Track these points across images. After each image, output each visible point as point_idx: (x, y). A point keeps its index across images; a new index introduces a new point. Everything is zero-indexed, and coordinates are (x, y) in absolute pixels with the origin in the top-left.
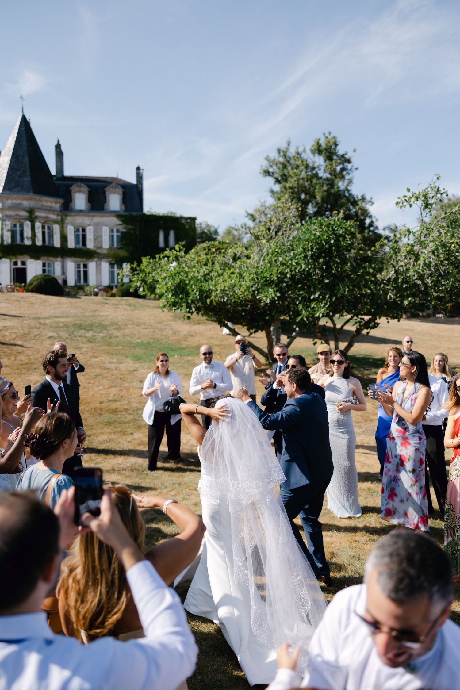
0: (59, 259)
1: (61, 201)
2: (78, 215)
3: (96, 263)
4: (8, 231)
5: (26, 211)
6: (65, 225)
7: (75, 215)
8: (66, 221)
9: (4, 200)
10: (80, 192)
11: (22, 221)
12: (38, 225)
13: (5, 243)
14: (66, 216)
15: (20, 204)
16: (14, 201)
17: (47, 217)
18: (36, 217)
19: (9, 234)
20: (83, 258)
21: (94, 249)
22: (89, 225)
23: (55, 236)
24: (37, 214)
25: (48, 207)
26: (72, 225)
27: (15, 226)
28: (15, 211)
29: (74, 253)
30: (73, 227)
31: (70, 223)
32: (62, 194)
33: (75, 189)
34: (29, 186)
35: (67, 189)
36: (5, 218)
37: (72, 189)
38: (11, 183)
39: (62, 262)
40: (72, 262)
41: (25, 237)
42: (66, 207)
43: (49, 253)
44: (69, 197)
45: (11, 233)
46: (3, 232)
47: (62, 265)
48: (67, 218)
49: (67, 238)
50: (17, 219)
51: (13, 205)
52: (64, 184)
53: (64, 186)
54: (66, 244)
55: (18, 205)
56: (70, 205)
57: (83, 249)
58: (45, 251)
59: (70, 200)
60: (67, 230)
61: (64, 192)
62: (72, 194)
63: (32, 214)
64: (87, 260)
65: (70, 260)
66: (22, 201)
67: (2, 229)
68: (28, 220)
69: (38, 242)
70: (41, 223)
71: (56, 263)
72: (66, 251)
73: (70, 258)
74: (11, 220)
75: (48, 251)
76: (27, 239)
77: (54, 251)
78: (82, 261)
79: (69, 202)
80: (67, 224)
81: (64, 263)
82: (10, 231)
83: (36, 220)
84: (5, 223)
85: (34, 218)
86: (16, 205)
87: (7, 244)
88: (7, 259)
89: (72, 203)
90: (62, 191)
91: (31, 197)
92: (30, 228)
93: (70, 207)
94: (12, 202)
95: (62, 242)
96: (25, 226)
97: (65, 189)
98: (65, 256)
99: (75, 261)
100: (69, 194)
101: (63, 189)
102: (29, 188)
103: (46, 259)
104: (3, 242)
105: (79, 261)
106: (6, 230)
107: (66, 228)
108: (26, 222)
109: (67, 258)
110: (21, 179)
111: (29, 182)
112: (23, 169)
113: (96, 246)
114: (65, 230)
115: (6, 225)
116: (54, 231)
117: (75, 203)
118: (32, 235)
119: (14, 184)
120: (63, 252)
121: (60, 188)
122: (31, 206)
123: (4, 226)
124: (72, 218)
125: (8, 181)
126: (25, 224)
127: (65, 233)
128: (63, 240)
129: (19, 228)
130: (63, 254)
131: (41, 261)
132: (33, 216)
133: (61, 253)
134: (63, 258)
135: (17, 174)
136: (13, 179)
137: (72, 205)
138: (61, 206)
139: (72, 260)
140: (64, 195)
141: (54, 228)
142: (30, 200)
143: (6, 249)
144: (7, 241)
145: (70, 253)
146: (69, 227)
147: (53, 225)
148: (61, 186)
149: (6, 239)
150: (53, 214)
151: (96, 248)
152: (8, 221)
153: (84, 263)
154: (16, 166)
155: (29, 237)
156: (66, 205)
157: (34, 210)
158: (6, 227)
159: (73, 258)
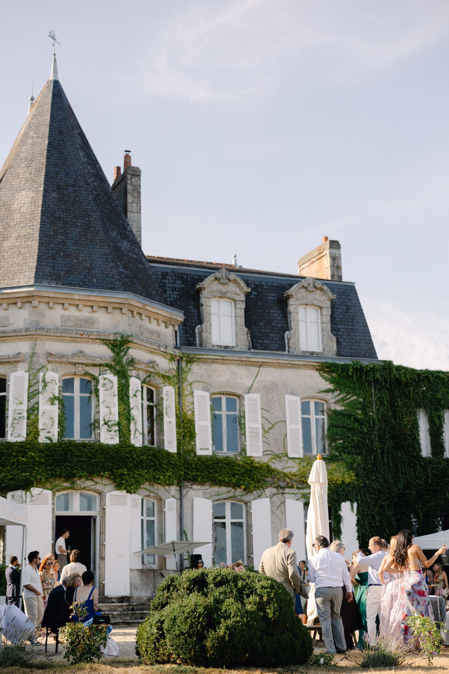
0: (174, 489)
1: (179, 316)
2: (224, 361)
3: (272, 503)
4: (52, 401)
5: (105, 342)
6: (186, 390)
7: (214, 361)
8: (190, 378)
9: (43, 307)
10: (223, 296)
11: (95, 371)
12: (135, 384)
13: (42, 439)
14: (190, 361)
15: (89, 322)
16: (72, 312)
17: (152, 363)
18: (132, 362)
19: (55, 410)
20: (236, 486)
21: (265, 460)
22: (249, 391)
23: (166, 419)
24: (133, 352)
25: (152, 332)
26: (205, 389)
27: (68, 384)
28: (74, 339)
29: (211, 471)
30: (207, 395)
31: (199, 382)
32: (173, 298)
33: (212, 286)
34: (108, 270)
35: (184, 286)
36: (43, 361)
37: (204, 288)
38: (56, 260)
39: (178, 497)
40: (204, 498)
41: (102, 422)
42: (188, 335)
43: (159, 471)
44: (191, 307)
45: (59, 408)
46: (38, 403)
47: (179, 508)
48: (192, 367)
49: (194, 425)
50: (80, 365)
51: (70, 323)
52: (176, 271)
53: (175, 276)
54: (193, 443)
55: (83, 324)
56: (197, 331)
57: (236, 458)
58: (152, 464)
59: (196, 318)
60: (191, 402)
61: (177, 295)
62: (203, 301)
63: (122, 354)
64: (247, 494)
65: (200, 491)
66: (95, 312)
67: (32, 395)
68: (111, 371)
69: (136, 436)
70: (139, 379)
71: (167, 501)
72: (191, 465)
73: (199, 487)
74: (59, 369)
75: (155, 465)
76: (106, 427)
77: (167, 465)
78: (233, 495)
79: (194, 321)
80: (192, 385)
81: (185, 501)
82: (56, 402)
83: (130, 370)
84: (44, 375)
85: (126, 364)
86: (77, 324)
87: (46, 439)
88: (44, 489)
89: (204, 325)
90: (173, 291)
91: (123, 301)
92: (116, 393)
93: (197, 335)
94: (65, 313)
95: (182, 437)
96: (100, 387)
97: (181, 286)
98: (189, 480)
99: (212, 496)
100: (191, 300)
101: (174, 285)
102: (109, 276)
103: (148, 490)
104: (37, 434)
105: (225, 496)
106: (47, 399)
107: (190, 396)
108: (105, 376)
109: (193, 487)
110: (83, 248)
111: (106, 259)
112: (83, 221)
113: (269, 449)
114: (187, 404)
115: (47, 381)
116: (165, 405)
117: (211, 325)
118: (119, 417)
119: (64, 260)
120: (185, 468)
121: (167, 281)
122: (120, 330)
123: (41, 385)
124: (205, 366)
125: (48, 253)
126: (101, 381)
127: (186, 410)
128: (182, 430)
129: (82, 391)
130: (185, 473)
131: (139, 494)
132: (125, 358)
133: (181, 470)
134: (182, 487)
135: (68, 233)
136: (61, 246)
137: (202, 331)
138: (176, 332)
139: (204, 493)
140: (179, 303)
141: (164, 396)
142: (117, 312)
143: (47, 458)
144: (46, 431)
145: (201, 472)
146: (197, 393)
147: (162, 385)
148: (167, 277)
149: (44, 427)
150: (163, 354)
151: (269, 457)
152: (52, 371)
153: (234, 502)
154: (61, 213)
155: (113, 420)
156: (188, 328)
157: (129, 342)
158: (47, 388)
159: (208, 487)
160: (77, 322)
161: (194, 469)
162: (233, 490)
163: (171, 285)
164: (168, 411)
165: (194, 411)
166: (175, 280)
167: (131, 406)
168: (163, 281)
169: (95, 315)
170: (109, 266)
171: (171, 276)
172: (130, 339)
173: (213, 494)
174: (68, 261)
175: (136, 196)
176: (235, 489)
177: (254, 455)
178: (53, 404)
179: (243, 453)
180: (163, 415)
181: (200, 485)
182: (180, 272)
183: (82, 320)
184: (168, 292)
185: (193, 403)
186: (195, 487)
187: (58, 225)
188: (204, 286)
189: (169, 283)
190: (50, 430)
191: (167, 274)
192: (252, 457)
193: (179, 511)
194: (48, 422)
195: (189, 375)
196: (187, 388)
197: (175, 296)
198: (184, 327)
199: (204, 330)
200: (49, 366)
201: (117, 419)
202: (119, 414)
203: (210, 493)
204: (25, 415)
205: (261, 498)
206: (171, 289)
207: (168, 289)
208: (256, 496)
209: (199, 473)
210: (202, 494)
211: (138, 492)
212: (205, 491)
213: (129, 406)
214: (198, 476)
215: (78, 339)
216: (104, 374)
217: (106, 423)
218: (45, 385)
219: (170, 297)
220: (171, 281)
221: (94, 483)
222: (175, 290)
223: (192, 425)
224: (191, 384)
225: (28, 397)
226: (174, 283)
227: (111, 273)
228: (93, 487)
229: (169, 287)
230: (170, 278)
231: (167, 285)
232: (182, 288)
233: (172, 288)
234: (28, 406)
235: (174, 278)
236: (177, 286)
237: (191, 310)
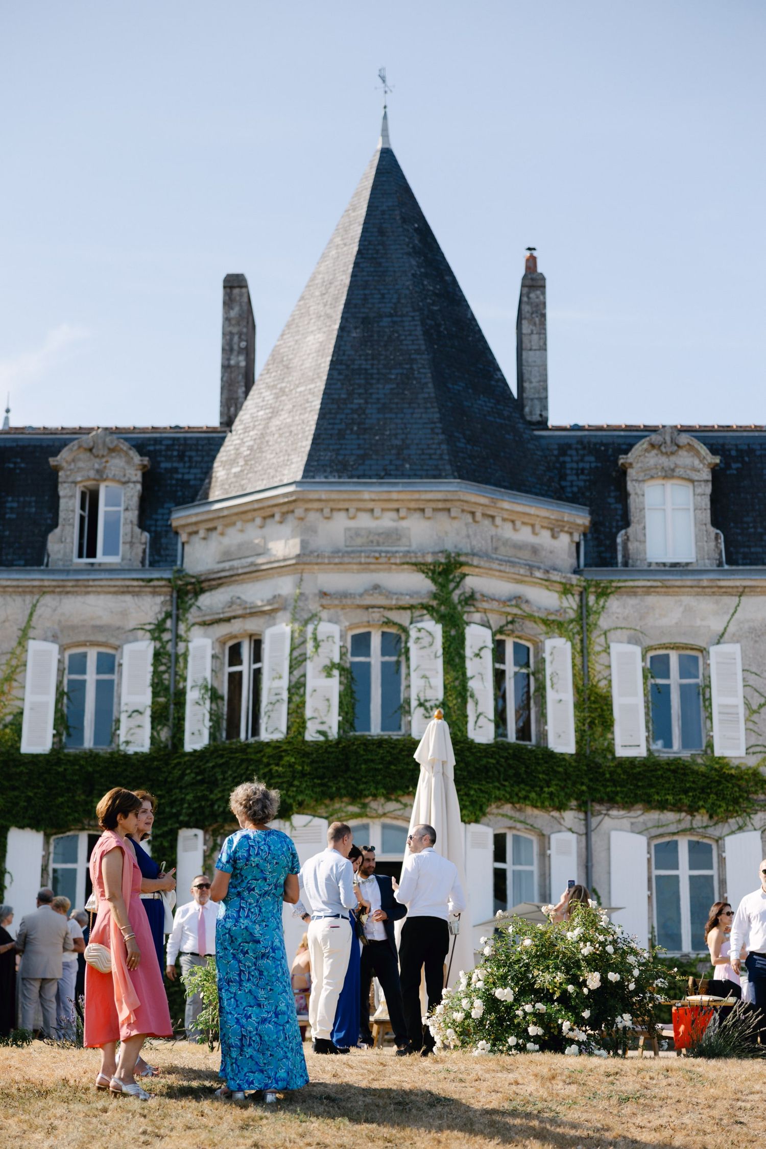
0: (571, 817)
1: (581, 518)
2: (666, 590)
4: (328, 670)
5: (420, 567)
6: (597, 642)
7: (649, 590)
8: (604, 622)
9: (313, 516)
10: (669, 474)
11: (403, 618)
12: (478, 636)
13: (311, 735)
14: (603, 593)
15: (392, 535)
16: (364, 521)
17: (518, 600)
18: (470, 599)
19: (333, 686)
20: (692, 810)
21: (752, 762)
22: (720, 639)
23: (551, 695)
24: (475, 582)
25: (518, 547)
26: (633, 641)
27: (361, 643)
28: (365, 567)
29: (640, 784)
30: (637, 650)
31: (621, 628)
32: (578, 486)
33: (647, 460)
34: (434, 446)
35: (599, 465)
36: (314, 606)
37: (631, 464)
38: (344, 438)
39: (582, 830)
40: (633, 832)
41: (414, 703)
42: (602, 549)
43: (526, 785)
44: (611, 500)
45: (341, 683)
46: (304, 676)
47: (584, 850)
48: (607, 604)
49: (611, 705)
50: (376, 610)
51: (359, 541)
52: (586, 441)
53: (584, 448)
54: (609, 736)
55: (381, 540)
56: (619, 540)
57: (694, 761)
58: (511, 772)
59: (618, 518)
60: (607, 664)
61: (585, 481)
62: (630, 486)
63: (452, 585)
64: (716, 824)
65: (625, 821)
66: (403, 518)
67: (297, 662)
68: (432, 615)
69: (479, 724)
70: (490, 627)
71: (554, 838)
72: (603, 774)
73: (622, 813)
74: (342, 618)
75: (517, 775)
76: (421, 710)
77: (547, 775)
78: (689, 826)
79: (614, 524)
80: (608, 634)
81: (594, 837)
82: (336, 672)
83: (469, 612)
84: (315, 629)
85: (460, 602)
86: (372, 542)
87: (318, 735)
88: (314, 816)
89: (630, 530)
90: (577, 475)
91: (450, 496)
92: (440, 651)
93: (620, 548)
94: (352, 524)
95: (586, 725)
96: (411, 644)
97: (593, 465)
98: (601, 801)
99: (647, 829)
100: (612, 488)
101: (581, 465)
102: (433, 457)
103: (511, 818)
104: (303, 725)
105: (673, 828)
106: (320, 668)
107: (604, 655)
108: (420, 625)
109: (611, 812)
110: (393, 416)
111: (432, 429)
112: (400, 371)
113: (760, 743)
114: (598, 667)
115: (319, 638)
116: (549, 671)
117: (644, 528)
118: (445, 693)
119: (358, 438)
120: (591, 780)
121: (568, 459)
122: (449, 546)
123: (310, 645)
124: (632, 601)
125: (333, 429)
126: (413, 634)
127: (596, 679)
128: (587, 715)
129: (384, 653)
130: (588, 787)
131: (488, 825)
132: (458, 592)
133: (582, 784)
134: (589, 813)
135: (371, 394)
136: (356, 416)
137: (628, 539)
138: (578, 545)
139: (632, 824)
140: (588, 494)
141: (547, 655)
142: (442, 516)
143: (315, 765)
144: (319, 720)
145: (622, 786)
146: (615, 648)
147: (542, 638)
148: (569, 452)
149: (315, 715)
150: (544, 582)
151: (760, 756)
152: (330, 621)
153: (695, 838)
154: (364, 362)
155: (434, 698)
156: (602, 537)
157: (462, 564)
158: (320, 650)
159: (639, 812)
160: (371, 538)
161: (608, 780)
162: (689, 817)
163: (574, 465)
164: (555, 680)
165: (610, 681)
166: (584, 456)
167: (469, 673)
168: (561, 459)
169: (404, 524)
170: (436, 441)
171: (577, 449)
172: (462, 559)
173: (650, 825)
174: (364, 439)
175: (537, 322)
176: (693, 816)
177: (728, 753)
178: (329, 675)
179: (709, 751)
180: (544, 688)
181: (623, 808)
182: (593, 440)
183: (379, 534)
184: (569, 478)
185: (609, 667)
186: (614, 812)
187: (357, 381)
188: (629, 461)
189: (572, 461)
190: (325, 719)
191: (569, 446)
192: (725, 758)
193: (584, 856)
194: (322, 706)
195: (602, 619)
196: (598, 640)
197: (582, 484)
198: (595, 535)
199: (631, 538)
200: (324, 614)
201: (440, 695)
202: (445, 687)
203: (644, 823)
204: (285, 695)
205: (744, 831)
206: (574, 472)
207: (568, 472)
208: (735, 827)
209: (619, 789)
210: (629, 825)
211: (484, 820)
212: (633, 820)
213: (464, 674)
214: (617, 793)
215: (372, 567)
216: (418, 622)
217: (421, 705)
218: (317, 646)
219: (572, 486)
220: (575, 458)
221: (401, 806)
222: (583, 473)
223: (607, 704)
224: (605, 634)
225: (291, 667)
226: (582, 460)
227: (438, 452)
228: (399, 813)
229: (572, 469)
230: (573, 452)
231: (568, 466)
232: (596, 467)
233: (577, 469)
234: (290, 681)
235: (581, 452)
236: (587, 466)
237: (610, 504)
